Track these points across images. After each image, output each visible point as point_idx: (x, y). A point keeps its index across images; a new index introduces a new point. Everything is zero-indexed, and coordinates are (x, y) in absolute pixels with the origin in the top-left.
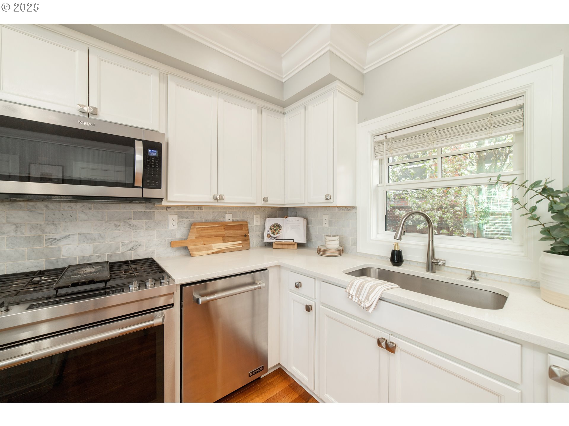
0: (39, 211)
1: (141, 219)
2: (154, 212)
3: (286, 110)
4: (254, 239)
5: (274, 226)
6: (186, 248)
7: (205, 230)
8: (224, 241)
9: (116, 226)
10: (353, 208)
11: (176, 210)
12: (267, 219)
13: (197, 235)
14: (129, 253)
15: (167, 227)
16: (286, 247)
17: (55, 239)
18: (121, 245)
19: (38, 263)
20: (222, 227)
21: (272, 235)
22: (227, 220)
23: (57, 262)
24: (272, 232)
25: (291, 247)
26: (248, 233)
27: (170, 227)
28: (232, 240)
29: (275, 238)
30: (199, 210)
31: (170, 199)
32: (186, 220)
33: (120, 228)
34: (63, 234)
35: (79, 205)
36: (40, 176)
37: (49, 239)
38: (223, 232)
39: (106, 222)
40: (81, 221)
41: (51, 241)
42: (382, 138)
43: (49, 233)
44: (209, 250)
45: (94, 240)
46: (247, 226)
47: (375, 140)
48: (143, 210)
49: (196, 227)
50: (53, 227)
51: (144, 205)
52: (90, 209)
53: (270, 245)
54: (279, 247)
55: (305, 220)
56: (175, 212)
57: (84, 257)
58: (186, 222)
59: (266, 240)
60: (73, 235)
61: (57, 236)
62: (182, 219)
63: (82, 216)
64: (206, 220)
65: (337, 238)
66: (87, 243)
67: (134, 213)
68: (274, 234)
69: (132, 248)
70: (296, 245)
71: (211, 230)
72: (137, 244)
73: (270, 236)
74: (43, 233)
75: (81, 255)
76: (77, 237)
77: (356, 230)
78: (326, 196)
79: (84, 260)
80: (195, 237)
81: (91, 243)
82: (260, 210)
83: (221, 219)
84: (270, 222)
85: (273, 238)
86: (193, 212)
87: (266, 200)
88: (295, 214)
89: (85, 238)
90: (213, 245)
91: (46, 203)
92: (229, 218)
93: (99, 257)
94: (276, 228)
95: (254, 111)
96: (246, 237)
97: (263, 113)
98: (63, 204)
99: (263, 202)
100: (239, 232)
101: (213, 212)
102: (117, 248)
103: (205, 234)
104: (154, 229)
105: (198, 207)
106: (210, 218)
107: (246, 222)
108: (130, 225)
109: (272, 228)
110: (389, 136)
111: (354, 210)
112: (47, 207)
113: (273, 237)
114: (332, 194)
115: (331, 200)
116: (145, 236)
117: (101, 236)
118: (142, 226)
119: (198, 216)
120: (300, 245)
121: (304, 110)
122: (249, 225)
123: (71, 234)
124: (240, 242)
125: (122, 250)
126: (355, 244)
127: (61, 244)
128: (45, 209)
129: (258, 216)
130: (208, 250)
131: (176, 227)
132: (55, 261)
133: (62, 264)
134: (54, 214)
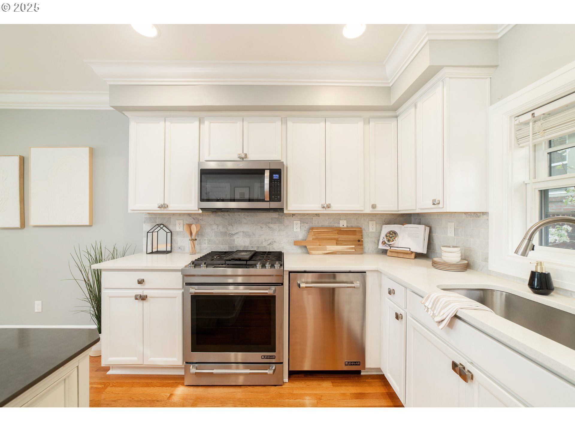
0: (226, 217)
1: (276, 223)
2: (284, 218)
3: (398, 112)
4: (368, 244)
5: (389, 233)
6: (306, 247)
7: (320, 233)
8: (337, 244)
9: (262, 228)
10: (484, 213)
11: (299, 217)
12: (384, 226)
13: (314, 237)
14: (268, 246)
15: (292, 229)
16: (401, 255)
17: (232, 234)
18: (264, 241)
19: (225, 247)
20: (336, 232)
21: (387, 242)
22: (341, 226)
23: (233, 248)
24: (387, 239)
25: (407, 256)
26: (362, 238)
27: (295, 230)
28: (345, 244)
29: (389, 245)
30: (317, 217)
31: (289, 209)
32: (306, 225)
33: (263, 229)
34: (236, 231)
35: (243, 214)
36: (229, 198)
37: (230, 234)
38: (336, 236)
39: (256, 225)
40: (244, 224)
41: (231, 235)
42: (527, 116)
43: (230, 230)
44: (324, 250)
45: (250, 236)
46: (361, 232)
47: (517, 122)
48: (277, 216)
49: (314, 231)
50: (231, 227)
51: (277, 213)
52: (248, 216)
53: (385, 252)
54: (394, 254)
56: (298, 218)
57: (245, 246)
58: (307, 226)
59: (381, 246)
60: (240, 232)
61: (233, 233)
62: (304, 224)
63: (244, 221)
64: (322, 225)
65: (458, 249)
66: (247, 238)
67: (272, 219)
68: (389, 241)
69: (270, 243)
70: (413, 256)
71: (326, 233)
72: (273, 241)
73: (385, 243)
74: (227, 230)
75: (244, 245)
76: (242, 233)
77: (488, 242)
78: (433, 200)
79: (245, 248)
80: (313, 239)
81: (248, 238)
82: (376, 216)
83: (336, 225)
84: (387, 229)
85: (387, 246)
86: (312, 218)
87: (374, 207)
88: (419, 221)
89: (246, 234)
90: (327, 246)
91: (229, 213)
92: (343, 224)
93: (252, 247)
94: (392, 235)
95: (361, 124)
96: (359, 242)
97: (370, 123)
98: (236, 213)
99: (371, 209)
100: (352, 237)
101: (329, 219)
102: (262, 243)
103: (320, 237)
104: (284, 231)
105: (316, 214)
106: (326, 223)
107: (361, 228)
108: (269, 227)
109: (388, 235)
110: (538, 113)
111: (485, 216)
112: (229, 215)
113: (388, 244)
114: (439, 198)
115: (441, 205)
116: (278, 235)
117: (253, 233)
118: (276, 228)
119: (316, 222)
120: (418, 256)
122: (364, 231)
123: (239, 231)
124: (354, 246)
125: (265, 244)
126: (486, 259)
127: (235, 237)
128: (228, 216)
129: (374, 222)
130: (322, 250)
131: (299, 230)
132: (232, 247)
133: (235, 249)
134: (232, 219)
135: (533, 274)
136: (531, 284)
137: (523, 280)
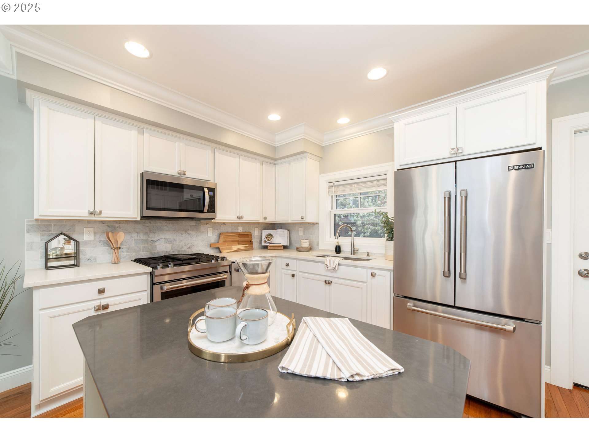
0: (147, 225)
1: (194, 230)
2: (200, 226)
3: (277, 162)
4: (255, 244)
5: (268, 235)
6: (218, 248)
7: (228, 237)
8: (239, 244)
9: (182, 234)
10: (317, 223)
11: (211, 225)
12: (263, 231)
13: (224, 240)
14: (188, 250)
15: (207, 235)
16: (276, 248)
17: (154, 241)
18: (184, 245)
19: (147, 254)
20: (237, 236)
21: (267, 241)
22: (239, 231)
23: (155, 254)
24: (267, 239)
25: (279, 248)
26: (252, 239)
27: (209, 235)
28: (243, 244)
29: (269, 243)
30: (224, 225)
31: (217, 218)
32: (217, 231)
33: (183, 235)
34: (157, 238)
35: (165, 222)
37: (152, 241)
38: (238, 239)
39: (177, 232)
40: (165, 231)
41: (152, 242)
42: (332, 184)
43: (151, 237)
44: (231, 249)
45: (171, 242)
46: (251, 235)
47: (329, 185)
48: (195, 224)
49: (223, 235)
50: (153, 234)
51: (195, 221)
52: (169, 224)
53: (265, 247)
54: (272, 248)
55: (288, 231)
56: (211, 226)
57: (166, 251)
58: (217, 232)
59: (263, 244)
60: (162, 239)
61: (155, 240)
62: (215, 230)
63: (166, 228)
64: (227, 231)
65: (308, 241)
66: (168, 244)
67: (190, 226)
68: (268, 240)
69: (190, 247)
70: (283, 247)
71: (231, 237)
72: (192, 245)
73: (266, 241)
74: (149, 238)
75: (166, 250)
76: (163, 240)
77: (319, 237)
78: (301, 216)
79: (167, 253)
80: (223, 242)
81: (170, 243)
82: (258, 225)
83: (236, 231)
84: (265, 233)
85: (268, 243)
86: (221, 226)
87: (265, 218)
88: (281, 227)
89: (168, 241)
90: (233, 246)
91: (150, 221)
92: (240, 230)
93: (174, 252)
94: (270, 236)
95: (258, 164)
96: (250, 242)
97: (263, 165)
98: (157, 221)
99: (263, 220)
100: (246, 239)
101: (231, 226)
102: (182, 247)
103: (228, 240)
104: (200, 236)
105: (223, 223)
106: (230, 230)
107: (251, 233)
108: (188, 233)
109: (267, 236)
110: (336, 184)
111: (317, 224)
112: (150, 222)
113: (268, 242)
114: (304, 216)
115: (305, 219)
116: (196, 240)
117: (174, 239)
118: (194, 234)
119: (224, 229)
120: (285, 247)
121: (288, 165)
122: (252, 235)
123: (161, 238)
124: (248, 245)
125: (185, 248)
126: (318, 244)
127: (157, 243)
128: (149, 224)
129: (258, 228)
130: (230, 249)
131: (211, 235)
132: (154, 253)
133: (157, 255)
134: (153, 227)
135: (336, 246)
136: (336, 251)
137: (333, 250)
